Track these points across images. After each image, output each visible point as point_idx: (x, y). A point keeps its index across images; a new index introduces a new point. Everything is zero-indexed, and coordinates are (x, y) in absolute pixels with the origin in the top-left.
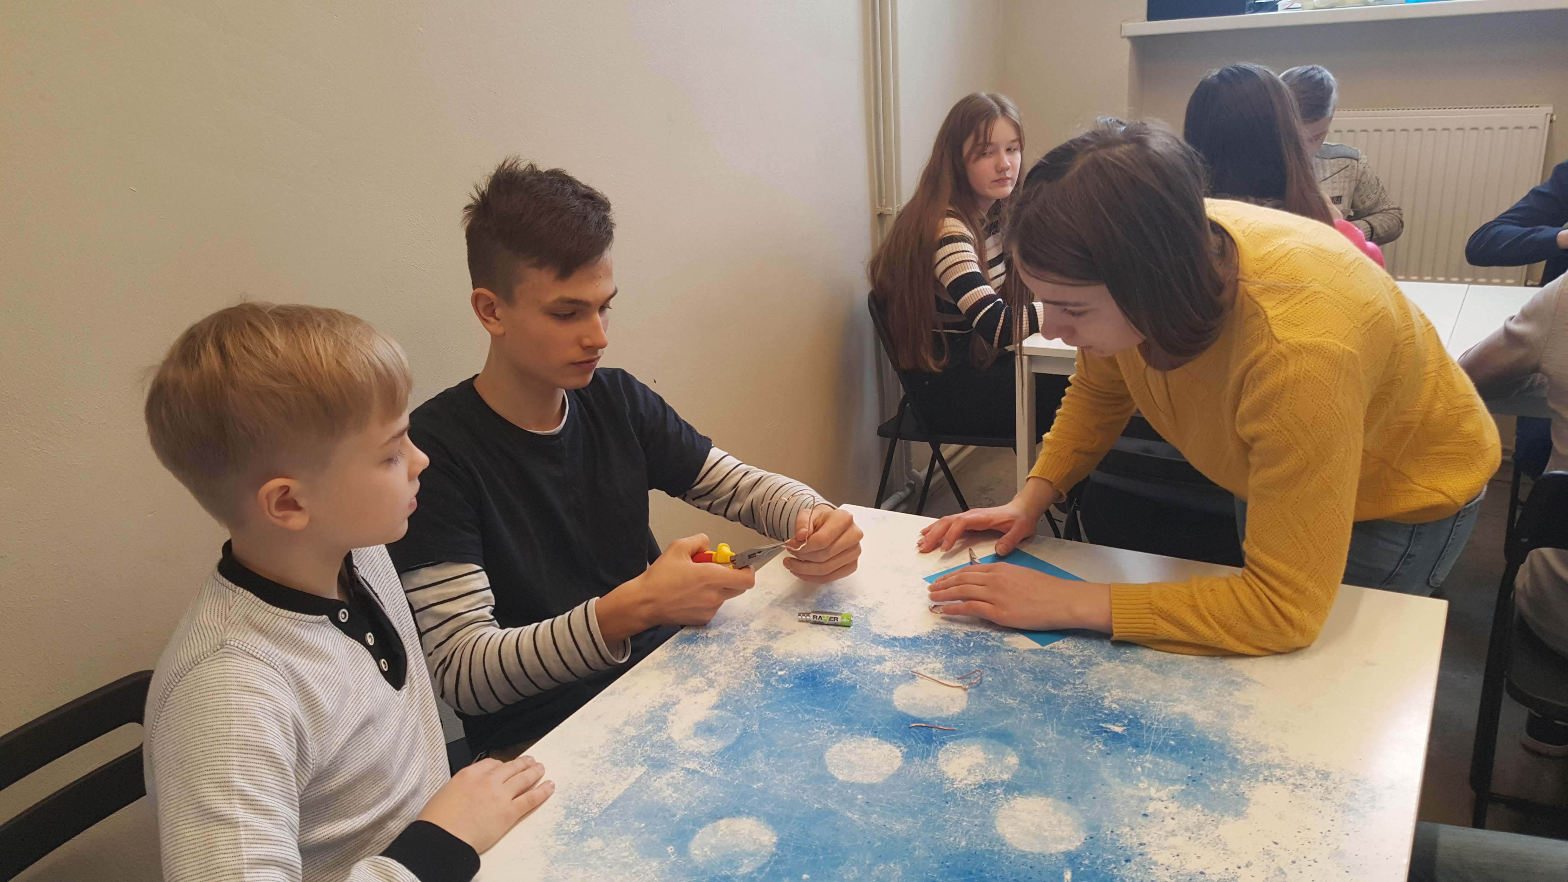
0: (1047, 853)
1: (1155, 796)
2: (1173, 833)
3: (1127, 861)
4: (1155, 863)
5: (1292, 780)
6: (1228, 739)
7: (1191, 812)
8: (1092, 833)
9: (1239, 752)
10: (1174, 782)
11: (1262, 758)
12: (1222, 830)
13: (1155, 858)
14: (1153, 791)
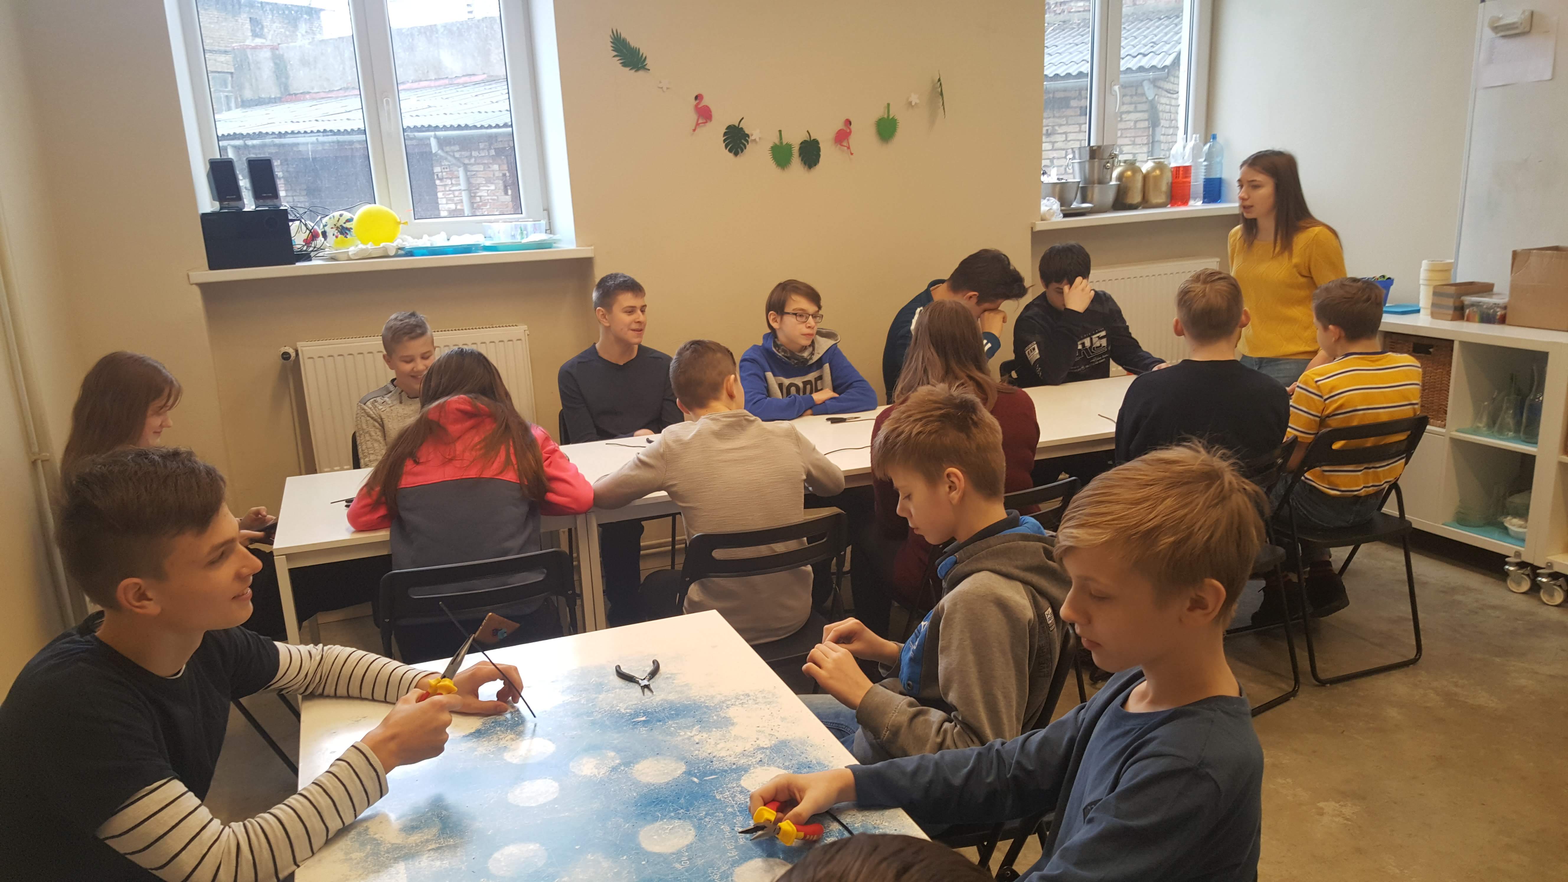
0: (676, 777)
1: (692, 734)
2: (716, 744)
3: (712, 762)
4: (723, 757)
5: (737, 703)
6: (694, 700)
7: (713, 733)
8: (685, 760)
9: (704, 702)
10: (693, 726)
11: (716, 701)
12: (733, 733)
13: (721, 755)
14: (689, 734)
